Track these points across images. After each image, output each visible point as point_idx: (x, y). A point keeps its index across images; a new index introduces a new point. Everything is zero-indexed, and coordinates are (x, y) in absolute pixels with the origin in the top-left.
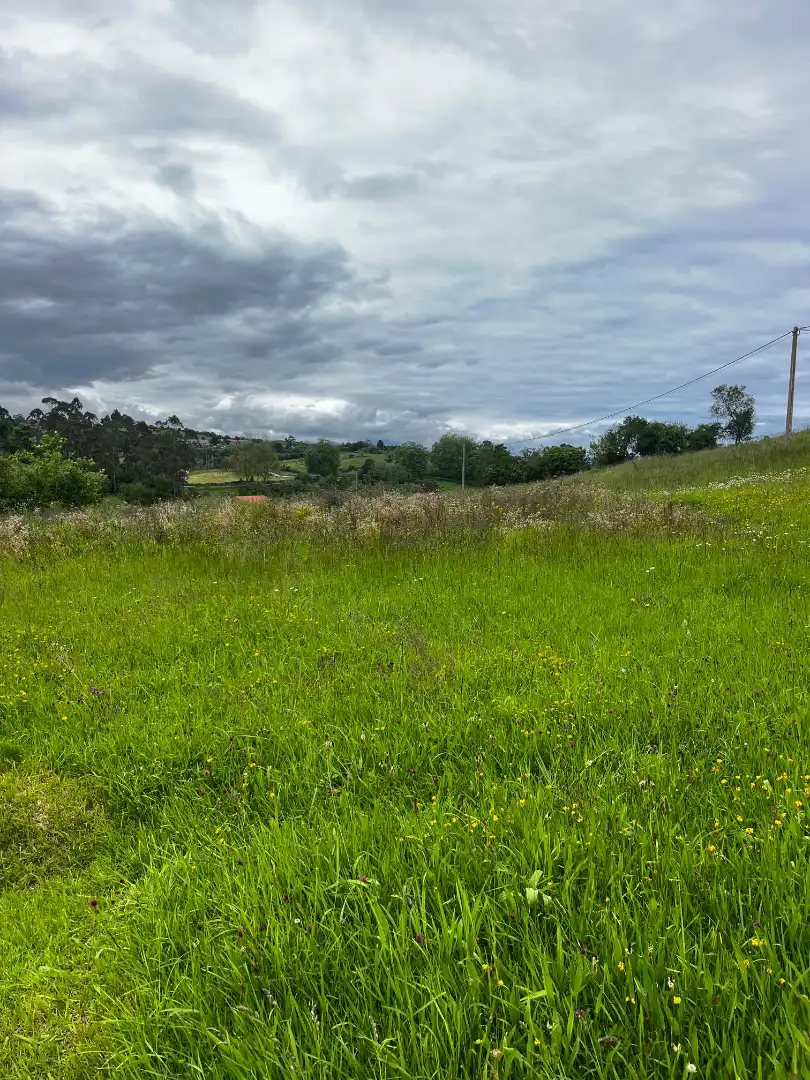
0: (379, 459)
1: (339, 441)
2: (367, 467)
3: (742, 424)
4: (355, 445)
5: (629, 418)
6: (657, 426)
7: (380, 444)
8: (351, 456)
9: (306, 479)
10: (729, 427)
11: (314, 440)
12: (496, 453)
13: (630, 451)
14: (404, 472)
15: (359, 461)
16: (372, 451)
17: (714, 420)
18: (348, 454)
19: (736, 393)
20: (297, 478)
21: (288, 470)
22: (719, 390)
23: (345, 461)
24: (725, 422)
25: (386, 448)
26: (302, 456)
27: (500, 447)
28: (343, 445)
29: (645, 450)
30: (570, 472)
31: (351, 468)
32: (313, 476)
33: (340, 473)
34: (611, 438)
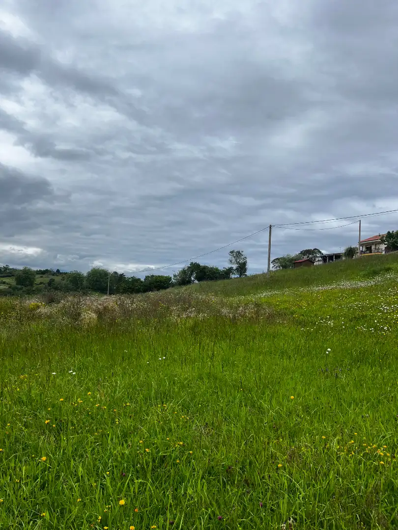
0: (57, 279)
1: (34, 269)
2: (51, 283)
3: (242, 268)
4: (44, 271)
5: (192, 263)
6: (205, 268)
7: (58, 271)
8: (41, 277)
9: (15, 289)
10: (237, 269)
11: (21, 268)
12: (119, 278)
13: (193, 279)
14: (70, 286)
15: (46, 279)
16: (54, 274)
17: (230, 266)
18: (39, 276)
19: (239, 254)
20: (10, 287)
21: (4, 283)
22: (232, 252)
23: (38, 279)
24: (235, 266)
25: (61, 273)
26: (13, 275)
27: (122, 275)
28: (37, 271)
29: (199, 279)
30: (165, 288)
31: (41, 283)
32: (19, 286)
33: (35, 285)
34: (184, 272)
